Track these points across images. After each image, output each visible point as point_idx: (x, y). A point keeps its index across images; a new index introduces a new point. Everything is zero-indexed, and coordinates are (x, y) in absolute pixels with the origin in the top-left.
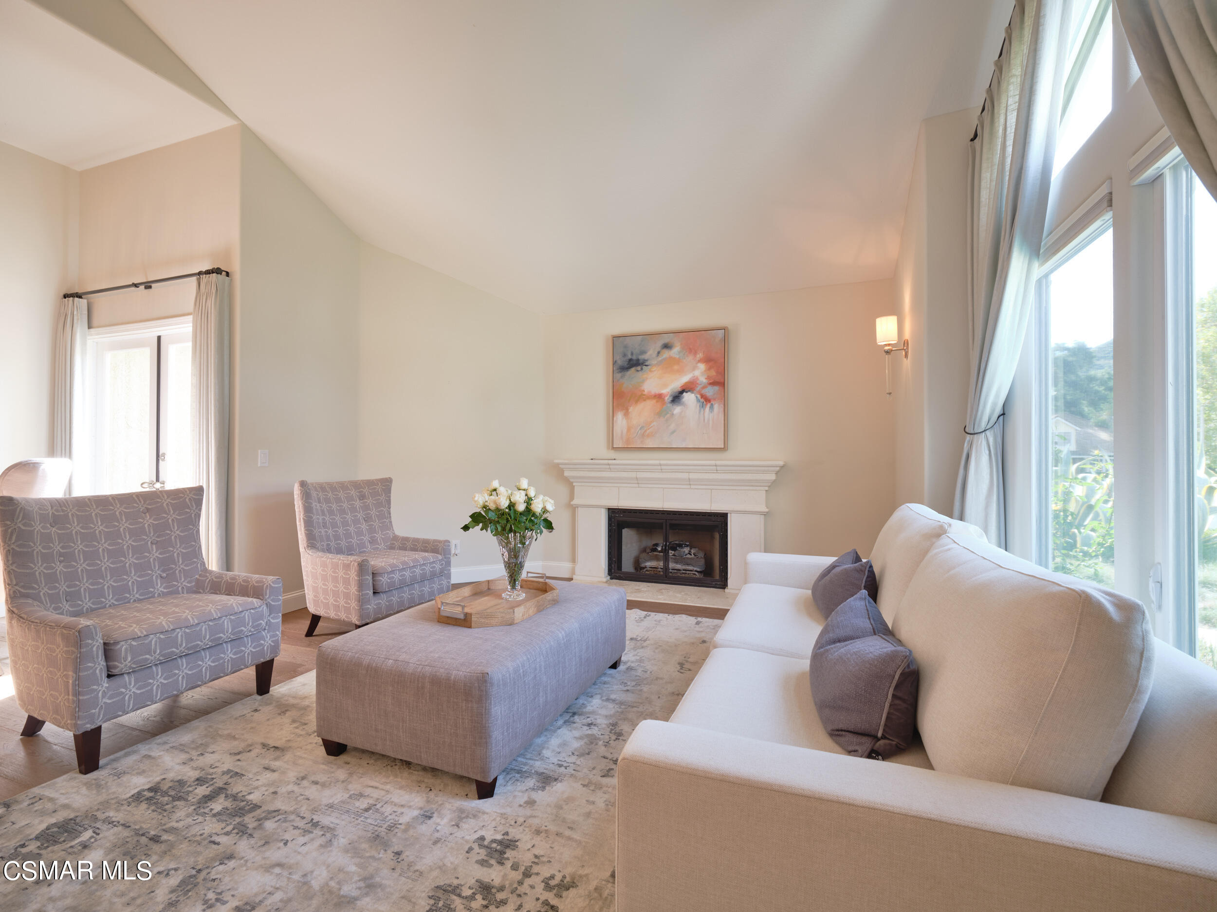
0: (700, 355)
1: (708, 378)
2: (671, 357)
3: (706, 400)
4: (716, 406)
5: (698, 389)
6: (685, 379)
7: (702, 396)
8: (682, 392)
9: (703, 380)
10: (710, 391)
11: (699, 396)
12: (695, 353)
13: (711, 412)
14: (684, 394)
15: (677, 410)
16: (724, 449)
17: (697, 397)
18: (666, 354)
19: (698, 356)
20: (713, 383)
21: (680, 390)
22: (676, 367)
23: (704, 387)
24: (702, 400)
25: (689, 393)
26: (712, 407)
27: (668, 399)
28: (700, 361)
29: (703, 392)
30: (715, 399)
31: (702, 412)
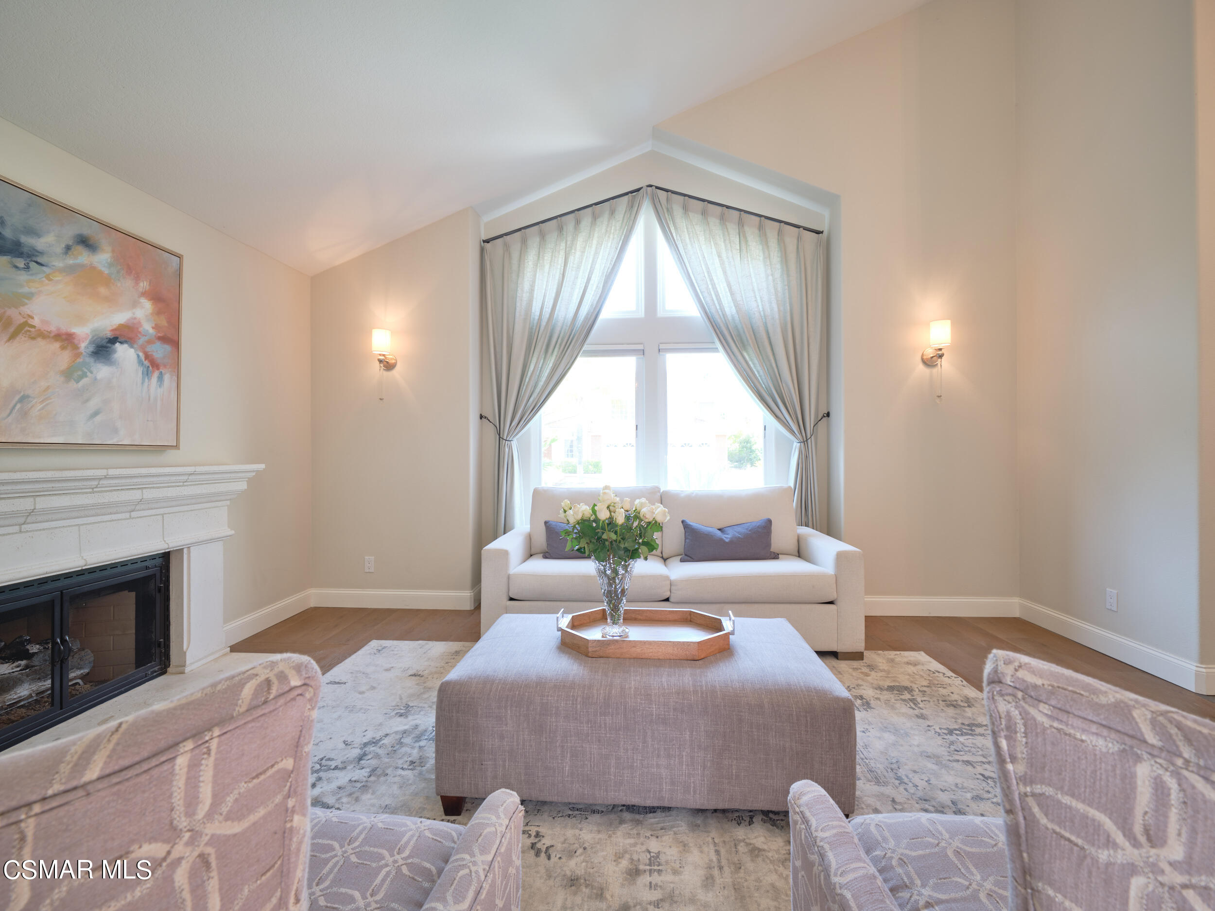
0: (144, 285)
1: (156, 327)
2: (93, 268)
3: (151, 364)
4: (167, 377)
5: (142, 340)
6: (119, 318)
7: (147, 356)
8: (113, 340)
9: (148, 327)
10: (160, 351)
11: (141, 354)
12: (137, 279)
13: (160, 386)
14: (117, 345)
15: (102, 371)
16: (177, 447)
17: (138, 356)
18: (83, 257)
19: (141, 284)
20: (164, 339)
21: (109, 335)
22: (103, 290)
23: (150, 342)
24: (147, 363)
25: (125, 346)
26: (161, 378)
27: (84, 346)
28: (144, 294)
29: (149, 349)
30: (165, 366)
31: (146, 384)
